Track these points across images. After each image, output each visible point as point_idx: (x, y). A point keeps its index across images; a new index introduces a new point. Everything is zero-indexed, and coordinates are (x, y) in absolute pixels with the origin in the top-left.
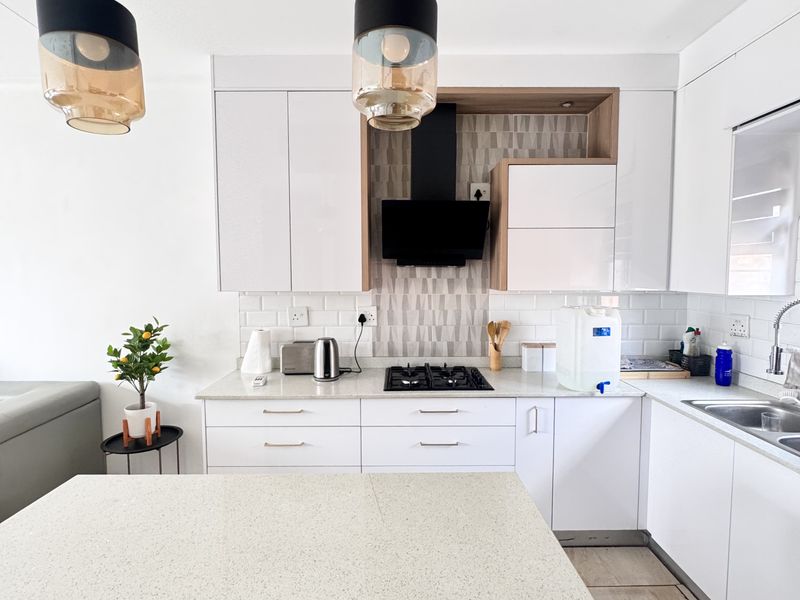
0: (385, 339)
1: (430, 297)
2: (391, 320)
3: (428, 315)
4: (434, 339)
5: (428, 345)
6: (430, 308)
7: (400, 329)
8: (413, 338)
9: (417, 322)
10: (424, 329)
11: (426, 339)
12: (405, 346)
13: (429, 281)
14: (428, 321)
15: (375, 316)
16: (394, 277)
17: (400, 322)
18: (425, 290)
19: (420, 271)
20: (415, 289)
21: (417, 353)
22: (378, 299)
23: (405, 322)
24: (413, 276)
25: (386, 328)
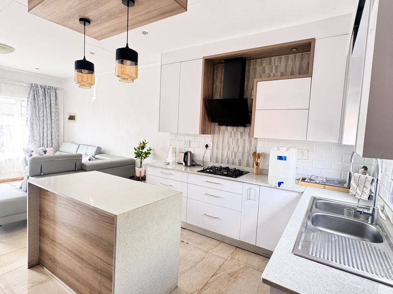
0: (215, 155)
1: (233, 139)
2: (217, 148)
3: (232, 146)
4: (233, 158)
5: (231, 160)
6: (232, 144)
7: (220, 152)
8: (225, 156)
9: (227, 150)
10: (230, 153)
11: (230, 157)
12: (222, 159)
13: (233, 132)
14: (231, 150)
15: (211, 146)
16: (219, 130)
17: (221, 149)
18: (231, 137)
19: (229, 128)
20: (227, 135)
21: (226, 162)
22: (213, 139)
23: (222, 150)
24: (227, 130)
25: (215, 151)
